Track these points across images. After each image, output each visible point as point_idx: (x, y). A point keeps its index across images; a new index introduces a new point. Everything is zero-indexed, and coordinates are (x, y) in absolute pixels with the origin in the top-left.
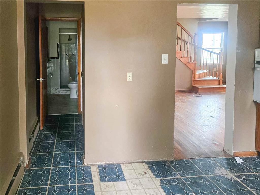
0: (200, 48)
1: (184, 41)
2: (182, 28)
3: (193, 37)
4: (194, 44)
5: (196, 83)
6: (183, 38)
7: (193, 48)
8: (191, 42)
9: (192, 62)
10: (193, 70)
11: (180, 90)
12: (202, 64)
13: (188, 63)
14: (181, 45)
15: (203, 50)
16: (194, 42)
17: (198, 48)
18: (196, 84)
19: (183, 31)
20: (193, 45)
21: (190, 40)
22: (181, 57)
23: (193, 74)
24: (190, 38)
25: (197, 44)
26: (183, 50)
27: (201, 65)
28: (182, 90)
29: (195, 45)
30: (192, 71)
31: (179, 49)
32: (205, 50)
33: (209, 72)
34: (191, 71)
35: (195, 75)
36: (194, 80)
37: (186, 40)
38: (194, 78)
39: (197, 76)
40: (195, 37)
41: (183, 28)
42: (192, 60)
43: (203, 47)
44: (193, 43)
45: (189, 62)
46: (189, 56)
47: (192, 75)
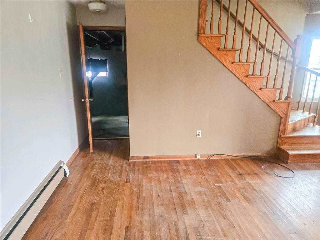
0: (303, 70)
1: (271, 53)
2: (269, 23)
3: (292, 45)
4: (292, 59)
5: (285, 141)
6: (268, 46)
7: (289, 68)
8: (285, 56)
9: (283, 99)
10: (282, 115)
11: (251, 154)
12: (303, 100)
13: (274, 101)
14: (263, 62)
15: (309, 73)
16: (293, 56)
17: (299, 69)
18: (285, 143)
19: (271, 30)
20: (289, 61)
21: (285, 50)
22: (261, 89)
23: (282, 125)
24: (285, 45)
25: (297, 61)
26: (265, 73)
27: (300, 103)
28: (255, 154)
29: (293, 63)
30: (281, 118)
31: (256, 72)
32: (312, 72)
33: (315, 117)
34: (279, 118)
35: (285, 126)
36: (282, 136)
37: (276, 50)
38: (282, 131)
39: (289, 127)
40: (296, 45)
41: (273, 21)
42: (284, 95)
43: (310, 66)
44: (290, 58)
45: (277, 99)
46: (278, 86)
47: (278, 127)
